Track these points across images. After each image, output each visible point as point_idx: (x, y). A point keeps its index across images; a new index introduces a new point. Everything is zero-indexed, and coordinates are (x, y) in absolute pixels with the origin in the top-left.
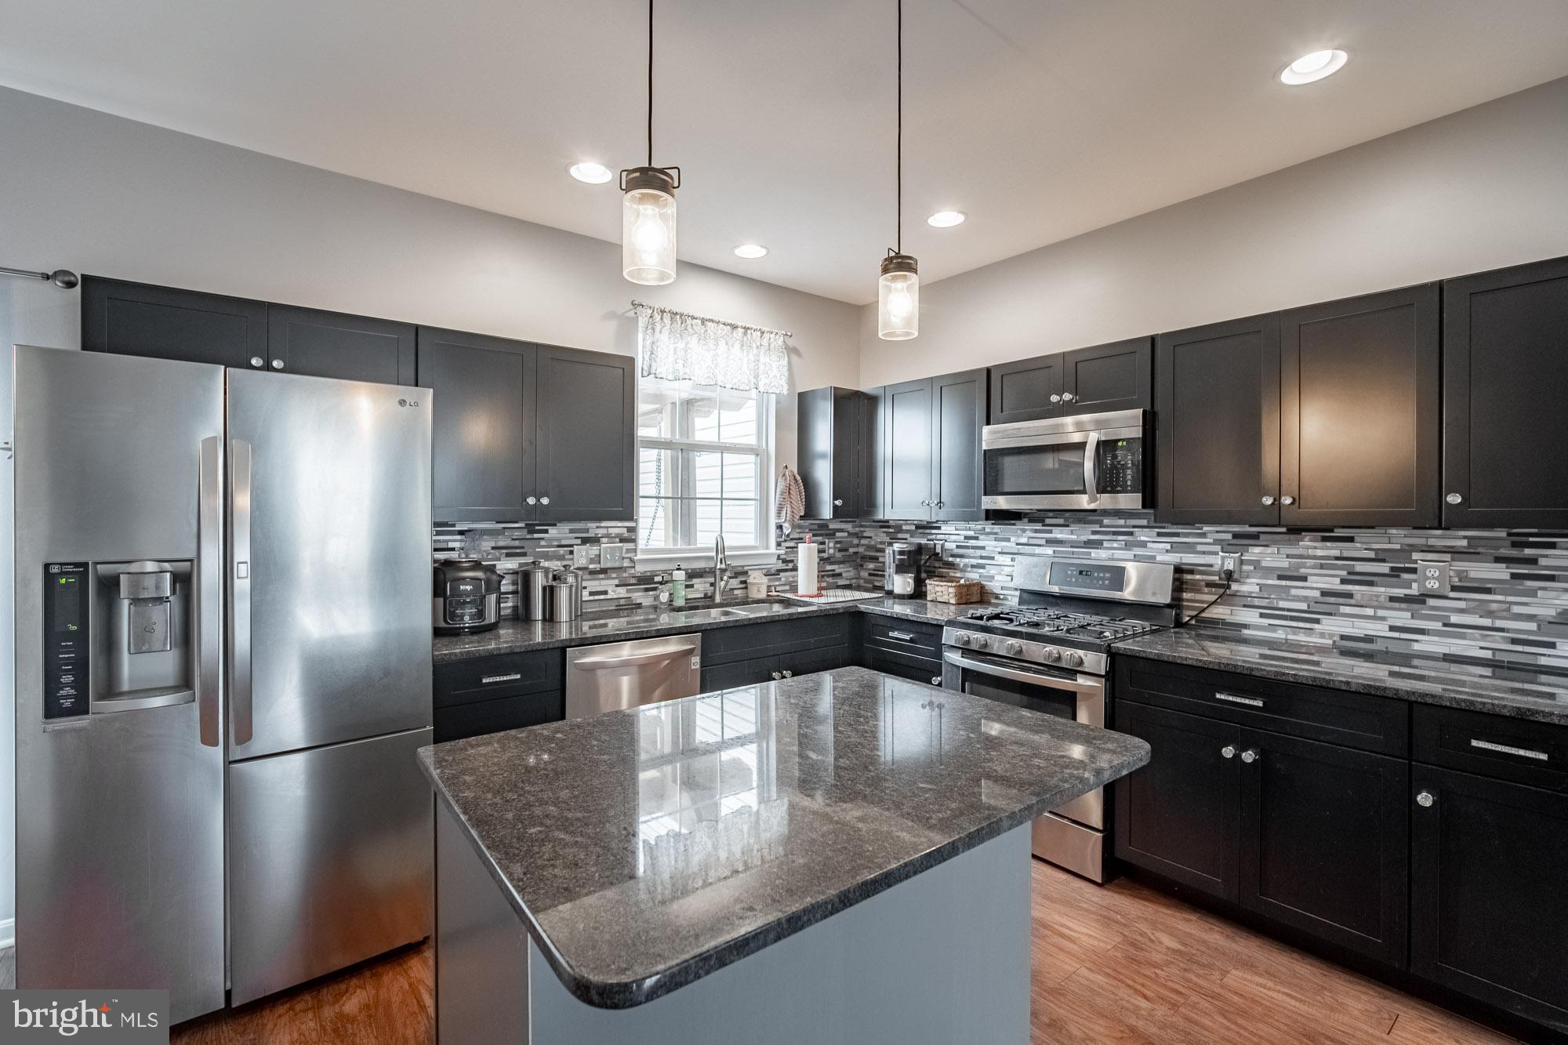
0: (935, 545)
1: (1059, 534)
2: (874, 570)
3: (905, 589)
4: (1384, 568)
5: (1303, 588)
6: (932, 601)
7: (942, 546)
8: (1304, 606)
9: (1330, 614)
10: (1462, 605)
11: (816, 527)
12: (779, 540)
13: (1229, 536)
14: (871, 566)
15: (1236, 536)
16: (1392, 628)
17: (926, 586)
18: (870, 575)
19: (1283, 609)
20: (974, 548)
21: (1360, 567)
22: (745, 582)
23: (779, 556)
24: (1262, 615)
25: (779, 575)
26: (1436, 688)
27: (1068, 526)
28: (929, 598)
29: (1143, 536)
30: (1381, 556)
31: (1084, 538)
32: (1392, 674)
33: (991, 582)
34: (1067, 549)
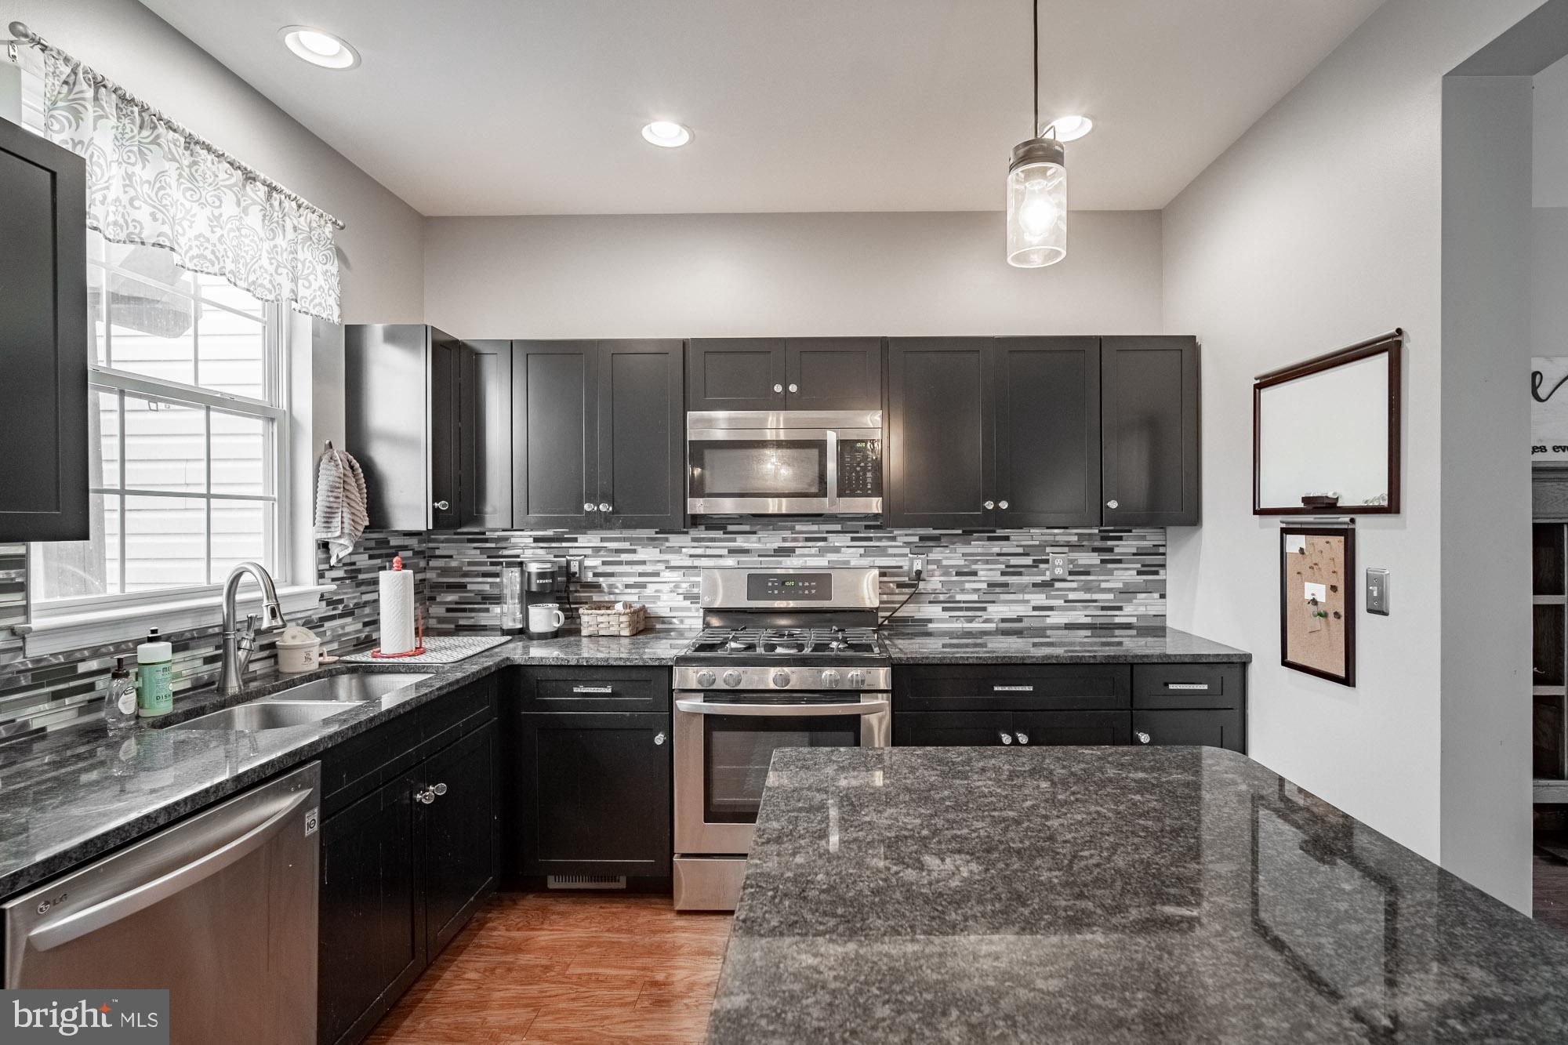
0: (568, 562)
1: (740, 542)
2: (457, 603)
3: (550, 624)
4: (1028, 561)
5: (974, 581)
6: (590, 636)
7: (581, 563)
8: (975, 597)
9: (993, 602)
10: (1074, 585)
11: (372, 544)
12: (322, 567)
13: (916, 539)
14: (451, 597)
15: (922, 538)
16: (1035, 609)
17: (580, 618)
18: (448, 610)
19: (959, 602)
20: (628, 563)
21: (1014, 561)
22: (272, 646)
23: (322, 596)
24: (944, 609)
25: (322, 626)
26: (1059, 651)
27: (754, 533)
28: (584, 632)
29: (836, 540)
30: (1027, 551)
31: (776, 545)
32: (1035, 645)
33: (654, 603)
34: (755, 559)
